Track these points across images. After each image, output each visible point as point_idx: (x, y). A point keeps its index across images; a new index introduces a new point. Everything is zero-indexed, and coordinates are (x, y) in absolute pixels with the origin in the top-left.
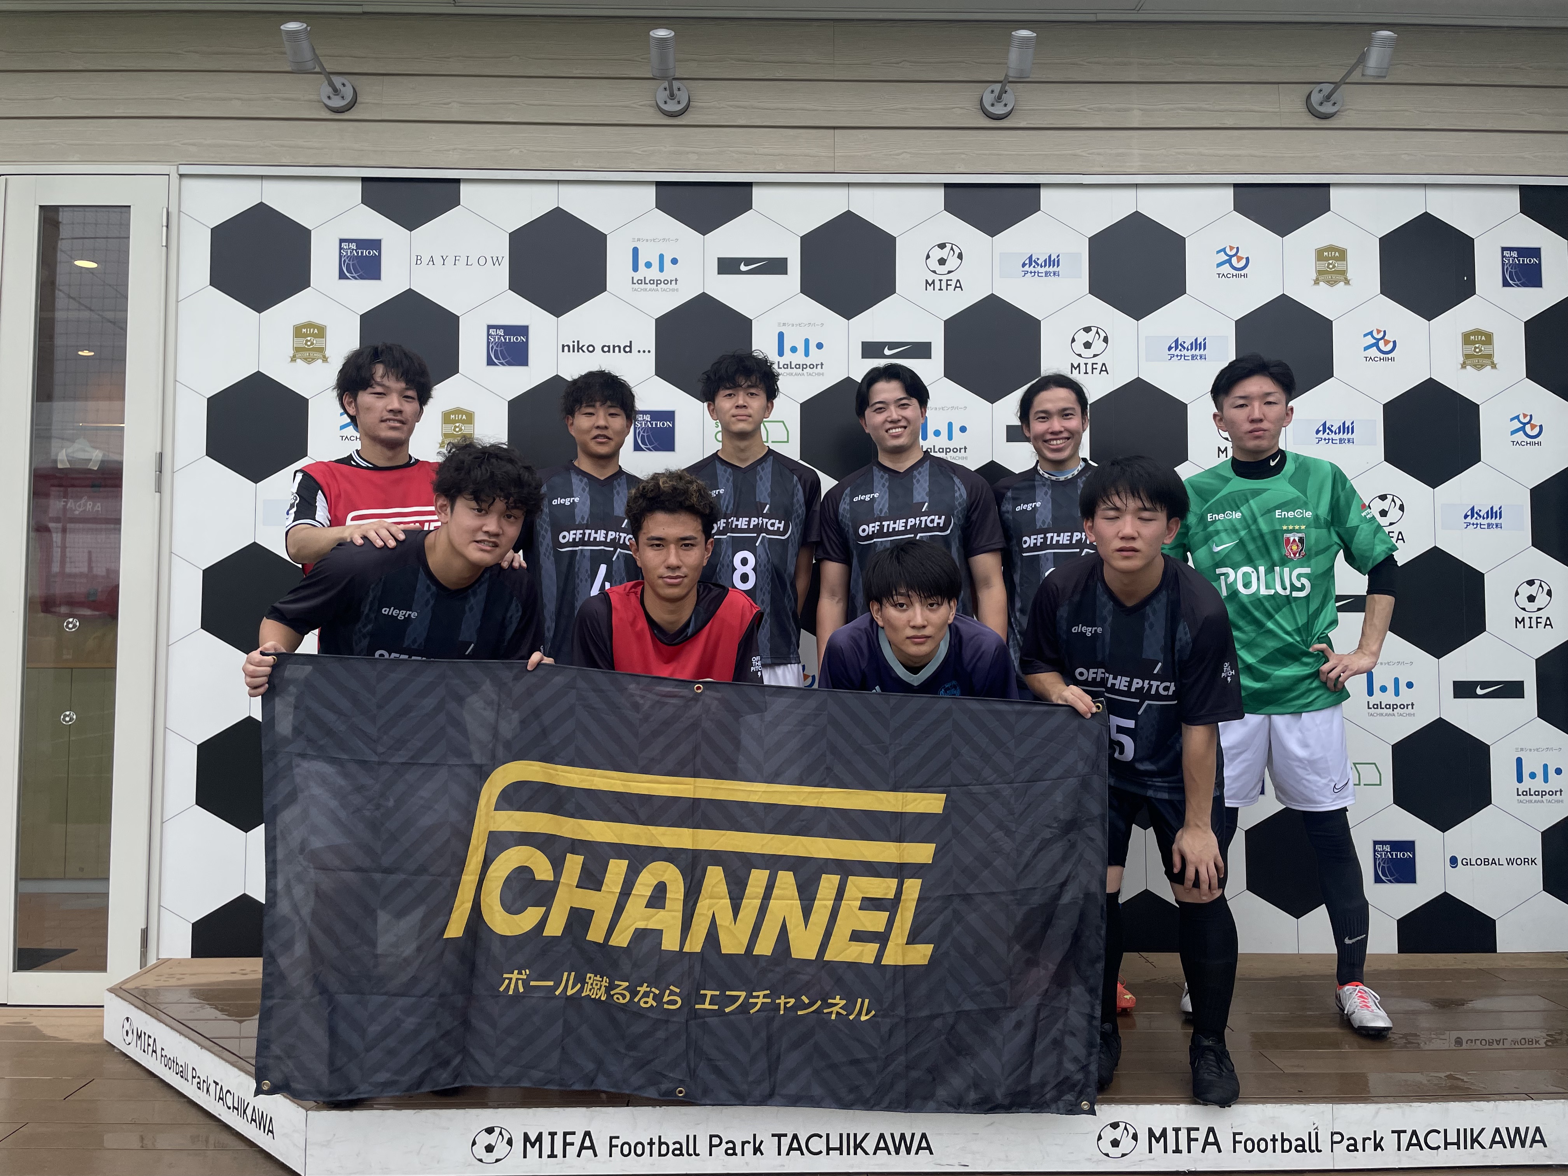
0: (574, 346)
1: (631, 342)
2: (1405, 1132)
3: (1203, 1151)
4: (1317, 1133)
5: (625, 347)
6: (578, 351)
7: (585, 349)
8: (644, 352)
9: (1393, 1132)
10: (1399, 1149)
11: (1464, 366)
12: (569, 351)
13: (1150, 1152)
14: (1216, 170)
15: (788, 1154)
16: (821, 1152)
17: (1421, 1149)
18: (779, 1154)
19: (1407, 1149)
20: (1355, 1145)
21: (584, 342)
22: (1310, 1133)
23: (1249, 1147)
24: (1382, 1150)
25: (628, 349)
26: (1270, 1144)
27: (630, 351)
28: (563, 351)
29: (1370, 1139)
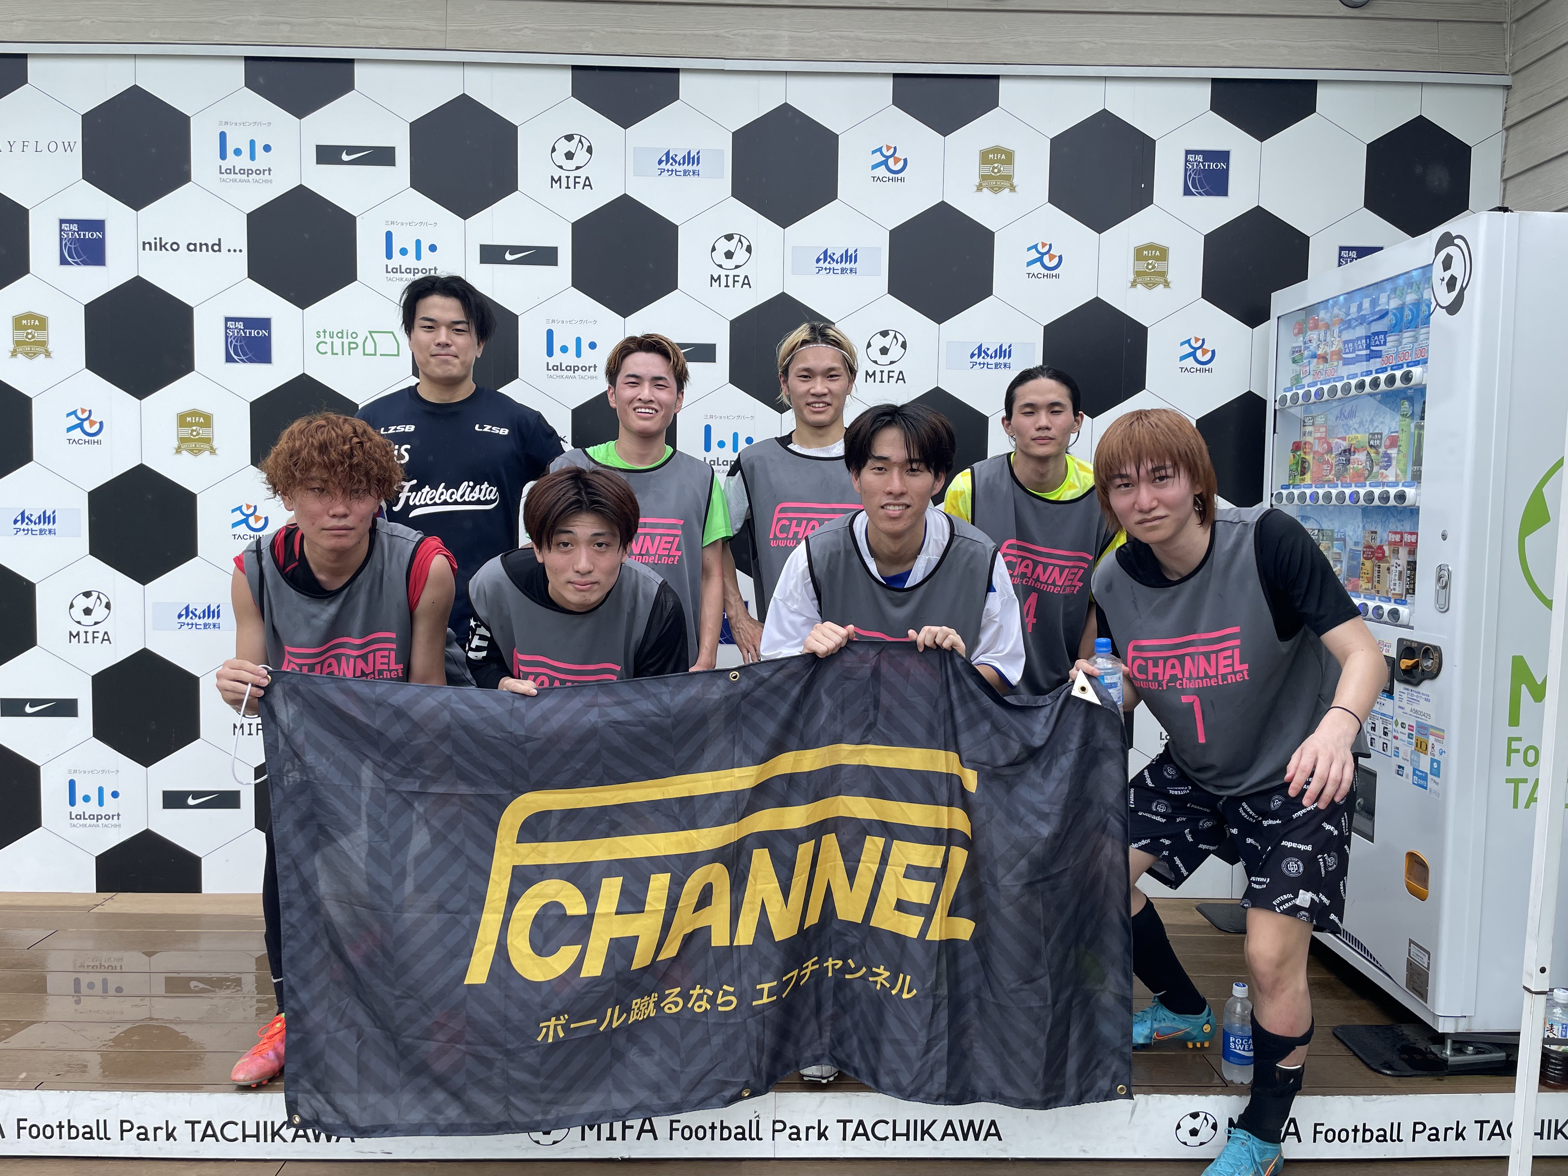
0: (156, 243)
1: (220, 240)
2: (851, 1121)
3: (638, 1138)
4: (758, 1122)
5: (213, 245)
6: (161, 249)
7: (168, 246)
8: (235, 251)
9: (838, 1121)
10: (844, 1139)
11: (1134, 284)
12: (151, 249)
13: (583, 1139)
14: (873, 57)
15: (202, 1140)
16: (236, 1139)
17: (868, 1139)
18: (193, 1140)
19: (853, 1139)
20: (798, 1133)
21: (168, 239)
22: (751, 1122)
23: (687, 1134)
24: (827, 1139)
25: (216, 248)
26: (709, 1132)
27: (219, 250)
28: (144, 249)
29: (814, 1128)
